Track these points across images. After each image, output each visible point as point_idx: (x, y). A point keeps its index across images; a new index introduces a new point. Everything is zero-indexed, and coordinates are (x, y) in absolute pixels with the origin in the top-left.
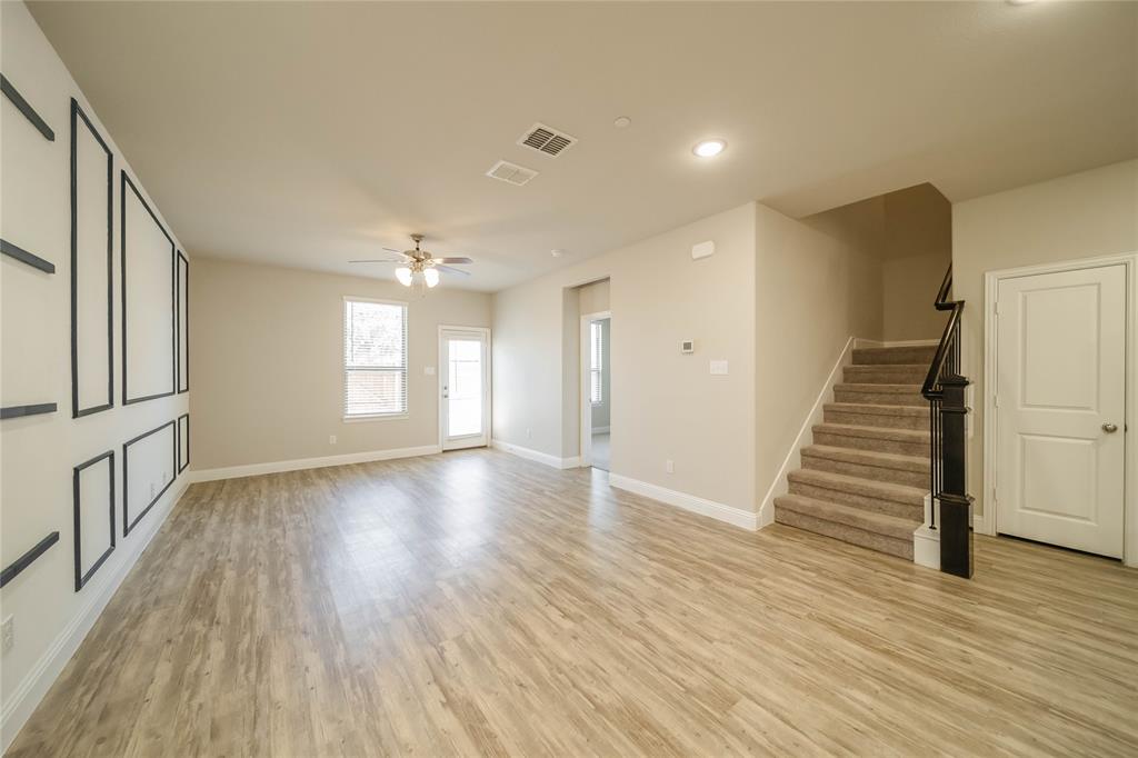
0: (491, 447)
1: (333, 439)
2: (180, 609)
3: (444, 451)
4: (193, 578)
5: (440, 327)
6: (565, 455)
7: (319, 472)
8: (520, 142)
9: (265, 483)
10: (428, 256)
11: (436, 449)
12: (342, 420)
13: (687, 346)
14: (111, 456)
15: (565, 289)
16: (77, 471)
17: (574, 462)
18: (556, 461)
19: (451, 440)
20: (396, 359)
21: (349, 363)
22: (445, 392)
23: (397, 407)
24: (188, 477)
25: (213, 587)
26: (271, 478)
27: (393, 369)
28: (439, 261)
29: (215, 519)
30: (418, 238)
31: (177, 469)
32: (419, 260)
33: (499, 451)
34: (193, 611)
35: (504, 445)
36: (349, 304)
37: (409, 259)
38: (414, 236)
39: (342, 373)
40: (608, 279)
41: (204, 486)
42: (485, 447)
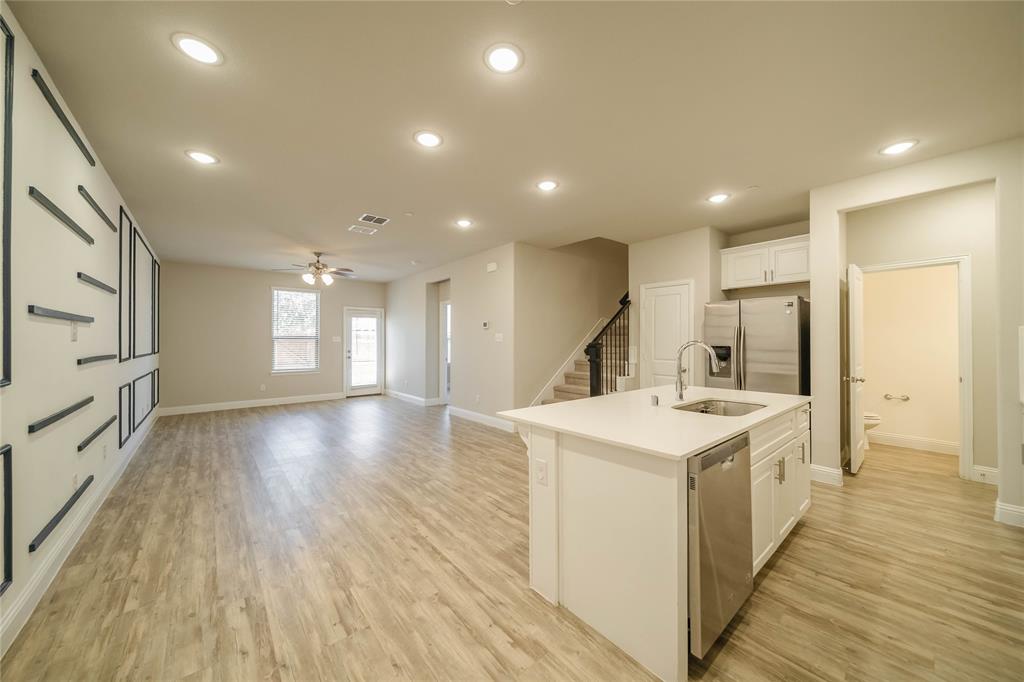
0: (385, 395)
1: (263, 387)
2: (171, 464)
3: (348, 397)
4: (174, 454)
5: (345, 308)
6: (427, 397)
7: (253, 410)
8: (360, 219)
9: (213, 416)
10: (325, 266)
11: (342, 395)
12: (270, 374)
13: (485, 325)
14: (130, 386)
15: (428, 284)
16: (120, 389)
17: (435, 401)
18: (420, 401)
19: (354, 389)
20: (311, 331)
21: (275, 334)
22: (348, 355)
23: (313, 366)
24: (159, 411)
25: (187, 457)
26: (218, 413)
27: (310, 338)
28: (333, 270)
29: (181, 432)
30: (318, 254)
31: (153, 405)
32: (318, 268)
33: (388, 396)
34: (178, 463)
35: (393, 392)
36: (276, 292)
37: (313, 269)
38: (316, 254)
39: (270, 341)
40: (448, 280)
41: (170, 418)
42: (380, 394)
